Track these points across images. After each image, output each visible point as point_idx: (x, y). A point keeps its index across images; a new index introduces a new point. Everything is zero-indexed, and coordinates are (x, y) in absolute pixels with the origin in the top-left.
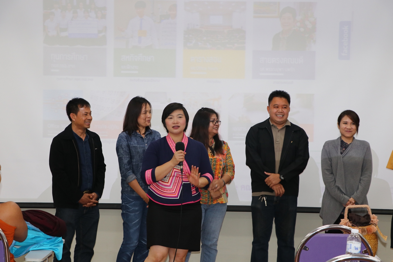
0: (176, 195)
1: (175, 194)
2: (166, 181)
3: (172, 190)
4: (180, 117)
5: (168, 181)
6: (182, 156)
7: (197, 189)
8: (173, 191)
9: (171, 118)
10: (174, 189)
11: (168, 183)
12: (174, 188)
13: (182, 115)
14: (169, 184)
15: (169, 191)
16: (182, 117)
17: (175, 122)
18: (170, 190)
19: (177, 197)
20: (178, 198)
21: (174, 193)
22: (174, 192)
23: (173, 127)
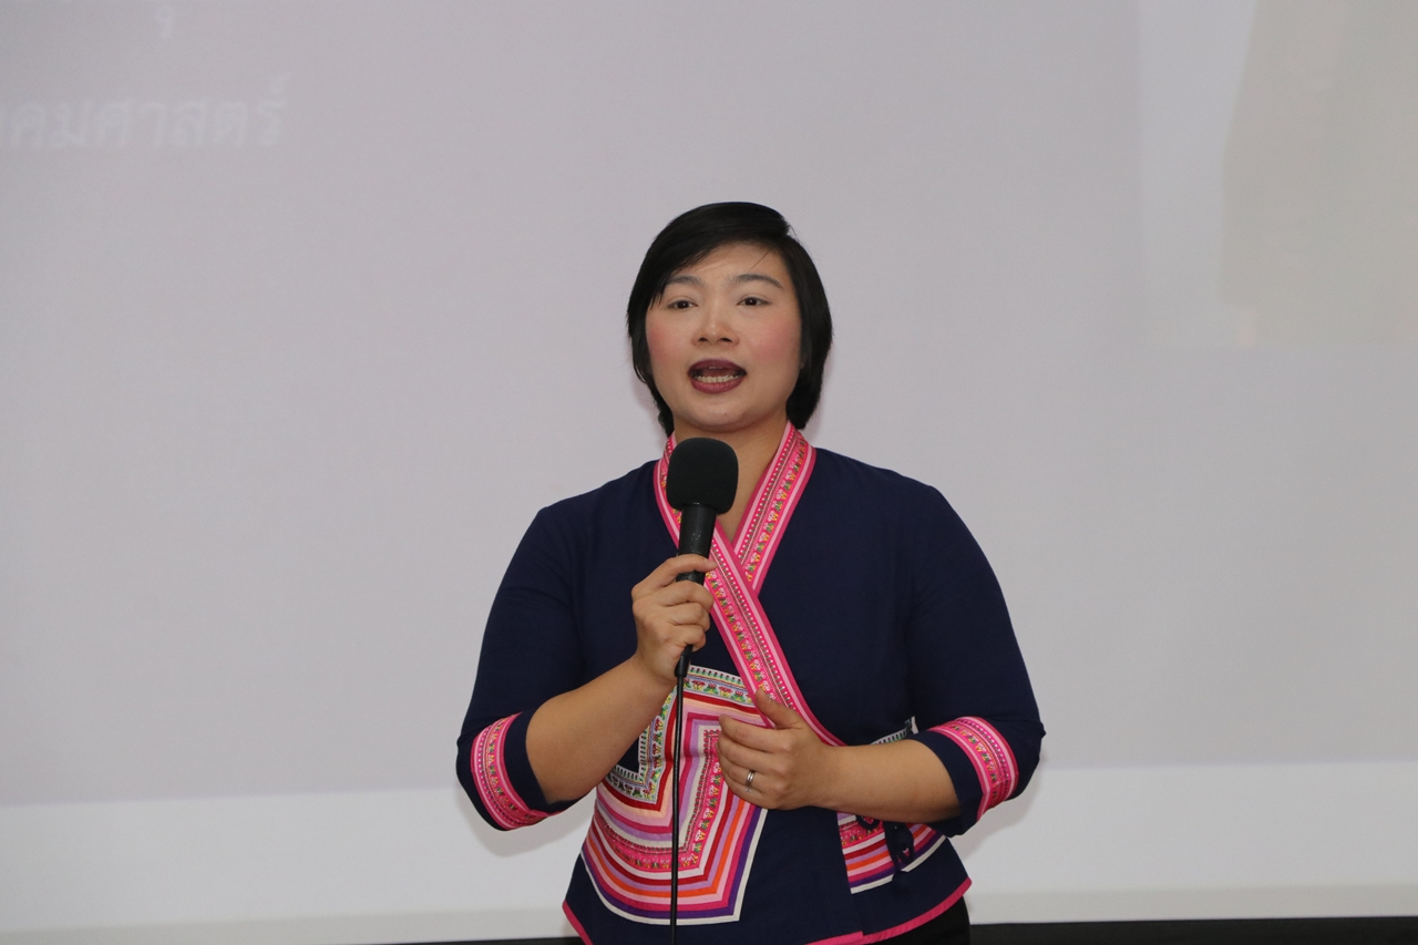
0: (718, 896)
2: (642, 798)
3: (685, 861)
4: (751, 302)
5: (655, 793)
6: (695, 624)
7: (898, 837)
8: (694, 865)
9: (682, 305)
10: (697, 855)
11: (657, 807)
13: (774, 283)
14: (663, 817)
16: (765, 303)
17: (713, 331)
20: (736, 917)
21: (702, 878)
22: (699, 871)
23: (696, 371)
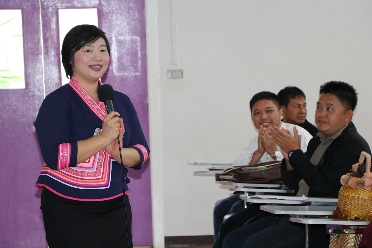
1: (104, 181)
3: (97, 174)
8: (99, 175)
9: (88, 51)
10: (100, 173)
12: (100, 170)
14: (90, 165)
15: (93, 176)
16: (105, 51)
17: (98, 59)
18: (94, 174)
19: (108, 186)
21: (102, 178)
